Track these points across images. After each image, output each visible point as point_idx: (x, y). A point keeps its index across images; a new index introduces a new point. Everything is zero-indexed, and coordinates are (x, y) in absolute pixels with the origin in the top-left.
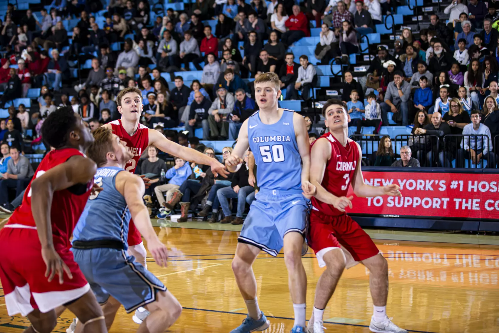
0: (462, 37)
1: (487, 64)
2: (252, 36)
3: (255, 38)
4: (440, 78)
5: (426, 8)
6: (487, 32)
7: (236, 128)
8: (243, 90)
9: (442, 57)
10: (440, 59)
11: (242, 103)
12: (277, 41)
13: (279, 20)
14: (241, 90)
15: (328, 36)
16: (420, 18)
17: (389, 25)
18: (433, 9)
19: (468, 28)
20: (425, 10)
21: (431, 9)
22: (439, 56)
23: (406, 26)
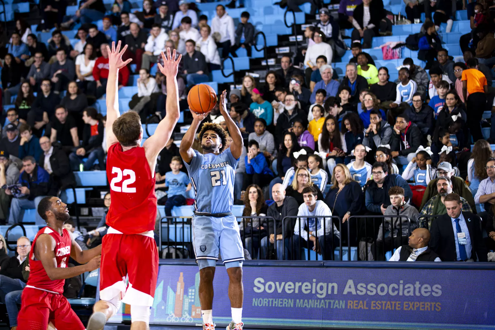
0: (320, 88)
1: (347, 124)
2: (45, 85)
3: (49, 88)
4: (286, 142)
5: (281, 49)
6: (351, 80)
7: (20, 208)
8: (33, 159)
9: (294, 115)
10: (291, 118)
11: (31, 175)
12: (78, 93)
13: (86, 65)
14: (30, 159)
15: (147, 85)
16: (272, 62)
17: (228, 71)
18: (290, 50)
19: (329, 74)
20: (279, 51)
21: (286, 50)
22: (290, 113)
23: (253, 72)
